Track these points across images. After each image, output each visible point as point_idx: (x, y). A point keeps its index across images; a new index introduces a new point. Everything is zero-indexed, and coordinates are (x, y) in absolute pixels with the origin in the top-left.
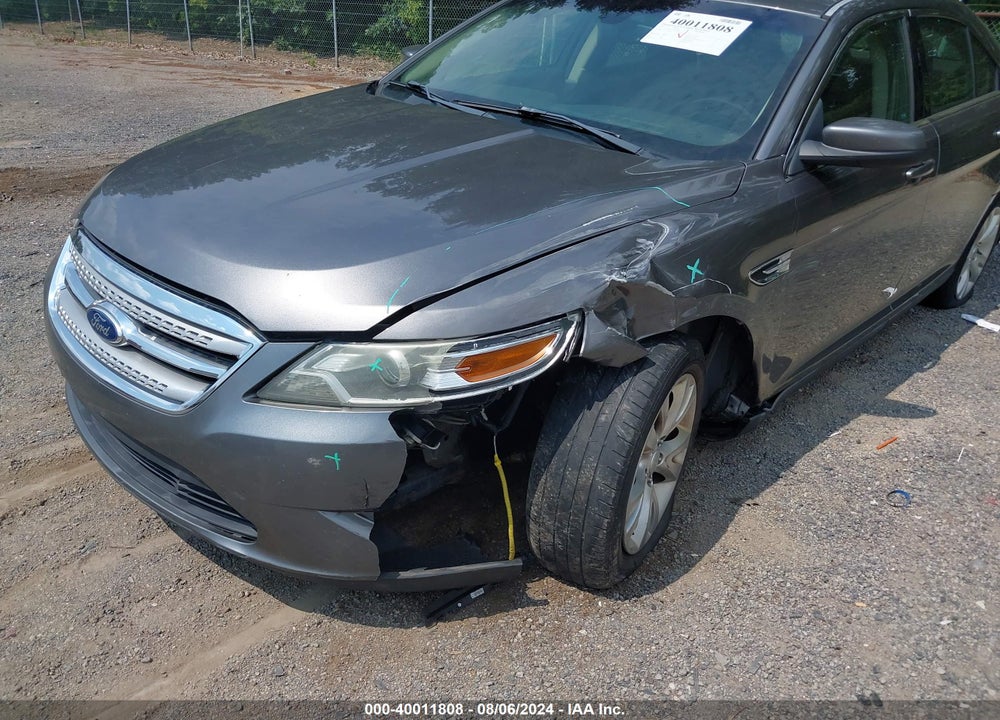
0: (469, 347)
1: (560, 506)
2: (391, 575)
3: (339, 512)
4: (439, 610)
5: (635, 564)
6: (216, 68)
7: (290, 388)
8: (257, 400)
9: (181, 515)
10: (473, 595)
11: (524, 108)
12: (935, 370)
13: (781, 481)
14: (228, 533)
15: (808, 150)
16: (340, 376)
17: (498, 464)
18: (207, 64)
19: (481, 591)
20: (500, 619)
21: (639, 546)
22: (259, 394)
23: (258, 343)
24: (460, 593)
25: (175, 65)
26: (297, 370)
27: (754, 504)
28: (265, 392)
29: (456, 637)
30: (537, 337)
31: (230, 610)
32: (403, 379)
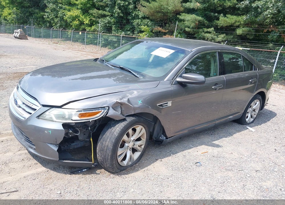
0: (81, 111)
1: (102, 150)
2: (62, 161)
3: (51, 144)
4: (74, 172)
5: (124, 169)
6: (89, 52)
7: (47, 117)
8: (39, 118)
9: (24, 144)
10: (83, 170)
11: (121, 66)
12: (230, 138)
13: (171, 157)
14: (32, 148)
15: (179, 79)
16: (54, 115)
17: (91, 140)
18: (87, 51)
19: (86, 170)
20: (87, 176)
21: (126, 165)
22: (39, 117)
23: (40, 106)
24: (80, 169)
25: (80, 51)
26: (47, 113)
27: (161, 161)
28: (40, 117)
29: (76, 178)
30: (97, 111)
31: (30, 166)
32: (67, 117)
